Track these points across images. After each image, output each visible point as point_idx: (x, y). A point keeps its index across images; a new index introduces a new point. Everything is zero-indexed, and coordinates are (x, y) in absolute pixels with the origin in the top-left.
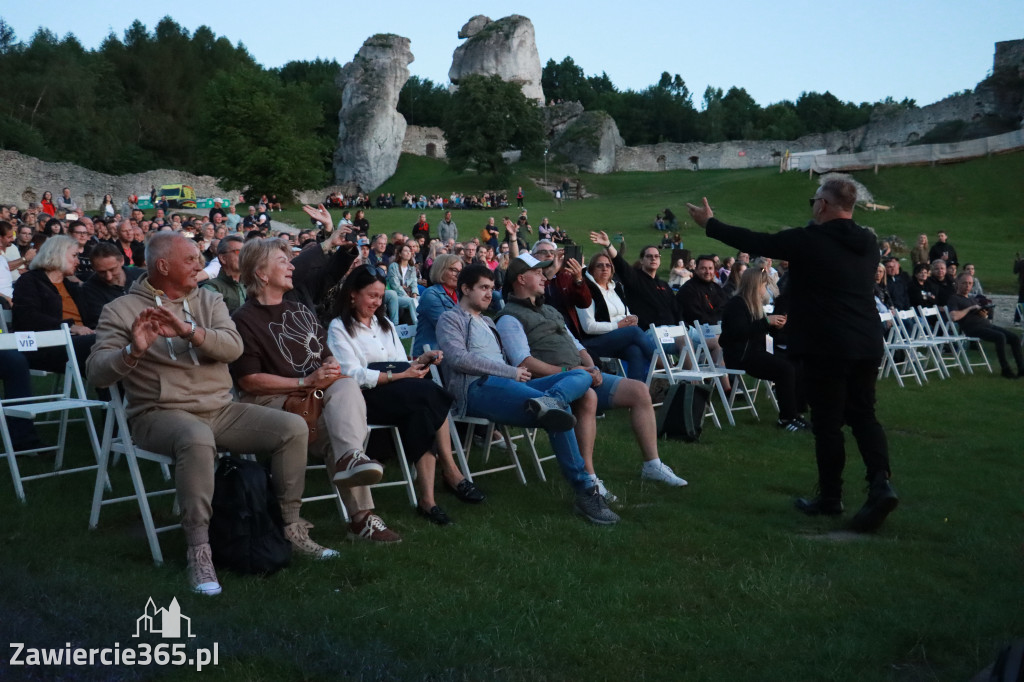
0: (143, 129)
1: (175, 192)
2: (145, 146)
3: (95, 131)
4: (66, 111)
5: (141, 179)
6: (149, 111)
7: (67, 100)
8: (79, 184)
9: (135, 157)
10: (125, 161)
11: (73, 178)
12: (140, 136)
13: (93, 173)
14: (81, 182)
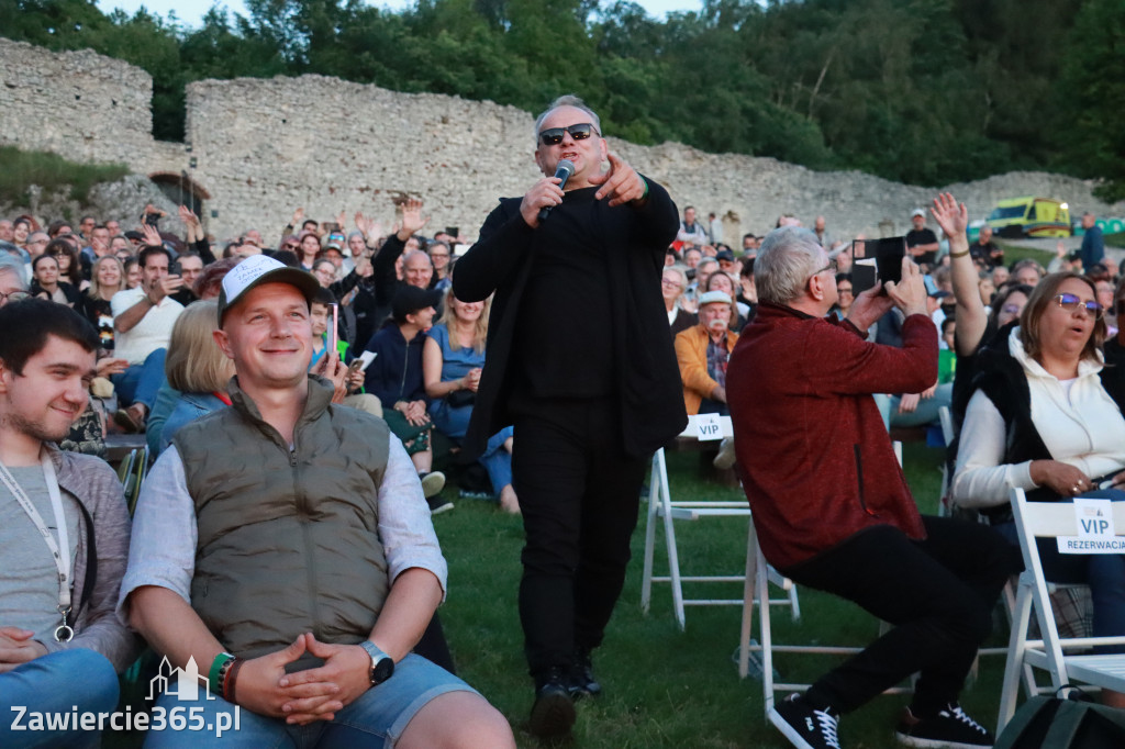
0: (993, 105)
1: (1018, 211)
2: (995, 134)
3: (910, 115)
4: (860, 87)
5: (977, 192)
6: (1005, 72)
7: (867, 68)
8: (870, 207)
9: (974, 154)
10: (959, 162)
11: (861, 196)
12: (987, 119)
13: (894, 186)
14: (873, 202)
